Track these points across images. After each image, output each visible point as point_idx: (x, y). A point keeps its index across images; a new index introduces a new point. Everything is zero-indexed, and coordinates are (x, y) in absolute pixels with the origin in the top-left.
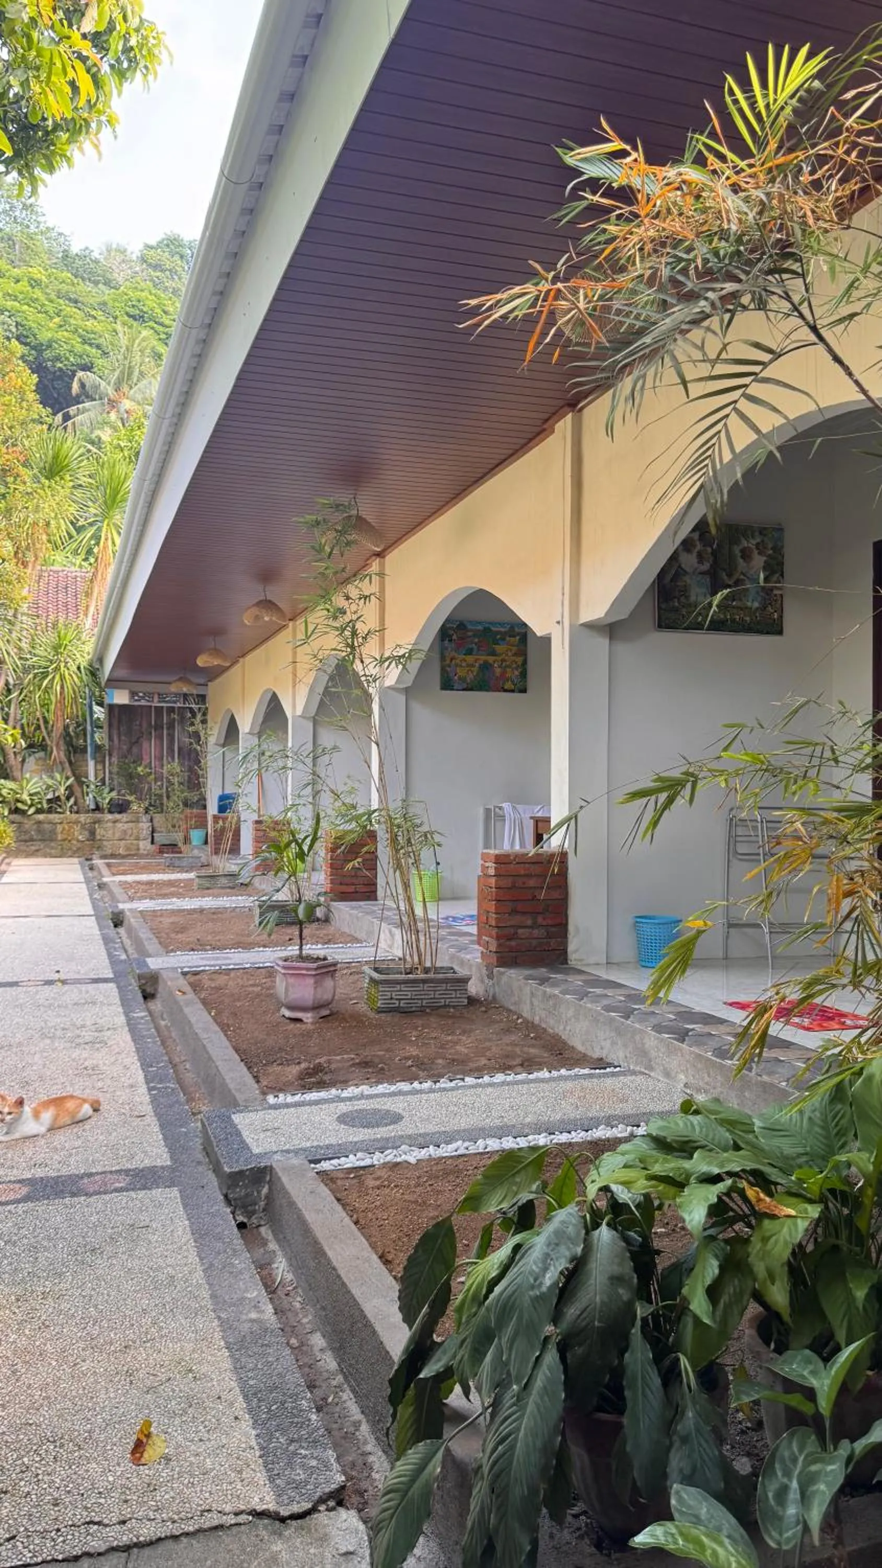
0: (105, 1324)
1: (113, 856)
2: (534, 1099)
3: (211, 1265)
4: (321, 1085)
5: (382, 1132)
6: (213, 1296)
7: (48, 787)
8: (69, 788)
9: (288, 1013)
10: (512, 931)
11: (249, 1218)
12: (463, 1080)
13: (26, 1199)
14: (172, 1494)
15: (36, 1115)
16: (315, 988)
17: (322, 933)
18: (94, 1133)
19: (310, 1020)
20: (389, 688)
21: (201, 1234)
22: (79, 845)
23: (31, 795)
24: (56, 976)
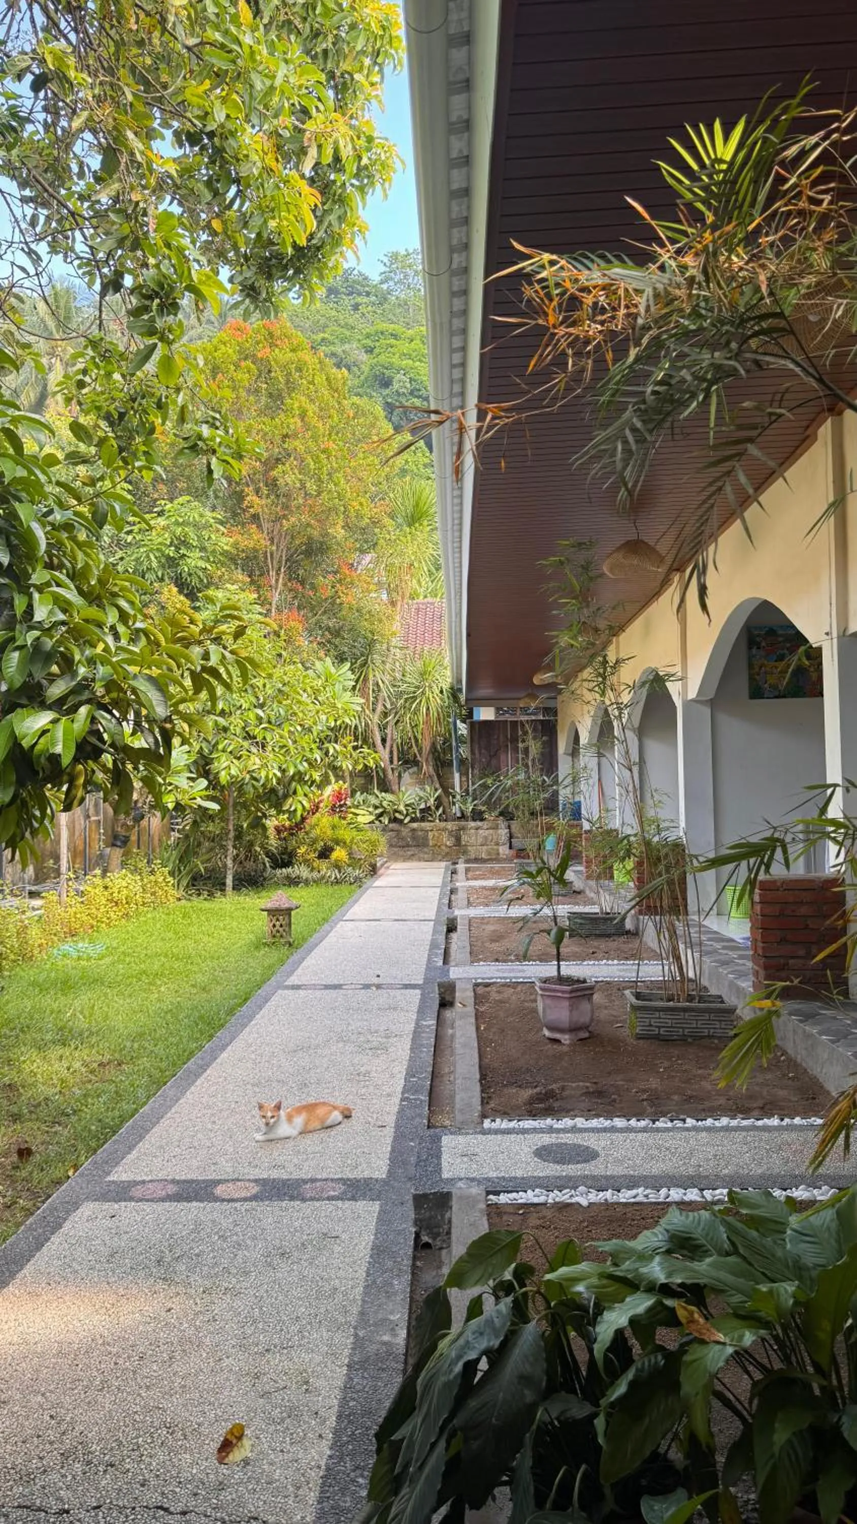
0: (260, 1326)
1: (476, 860)
2: (745, 1148)
3: (374, 1282)
4: (549, 1112)
5: (571, 1170)
6: (362, 1313)
7: (421, 798)
8: (438, 799)
9: (547, 1033)
10: (782, 961)
11: (434, 1239)
12: (684, 1121)
13: (254, 1198)
14: (234, 1496)
15: (290, 1118)
16: (571, 1011)
17: (625, 947)
18: (336, 1140)
19: (567, 1042)
20: (692, 700)
21: (379, 1251)
22: (447, 850)
23: (407, 805)
24: (376, 981)
